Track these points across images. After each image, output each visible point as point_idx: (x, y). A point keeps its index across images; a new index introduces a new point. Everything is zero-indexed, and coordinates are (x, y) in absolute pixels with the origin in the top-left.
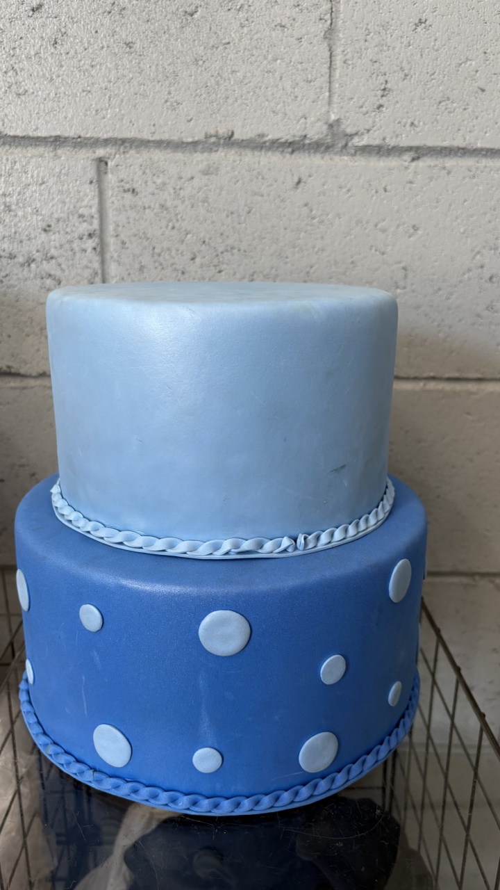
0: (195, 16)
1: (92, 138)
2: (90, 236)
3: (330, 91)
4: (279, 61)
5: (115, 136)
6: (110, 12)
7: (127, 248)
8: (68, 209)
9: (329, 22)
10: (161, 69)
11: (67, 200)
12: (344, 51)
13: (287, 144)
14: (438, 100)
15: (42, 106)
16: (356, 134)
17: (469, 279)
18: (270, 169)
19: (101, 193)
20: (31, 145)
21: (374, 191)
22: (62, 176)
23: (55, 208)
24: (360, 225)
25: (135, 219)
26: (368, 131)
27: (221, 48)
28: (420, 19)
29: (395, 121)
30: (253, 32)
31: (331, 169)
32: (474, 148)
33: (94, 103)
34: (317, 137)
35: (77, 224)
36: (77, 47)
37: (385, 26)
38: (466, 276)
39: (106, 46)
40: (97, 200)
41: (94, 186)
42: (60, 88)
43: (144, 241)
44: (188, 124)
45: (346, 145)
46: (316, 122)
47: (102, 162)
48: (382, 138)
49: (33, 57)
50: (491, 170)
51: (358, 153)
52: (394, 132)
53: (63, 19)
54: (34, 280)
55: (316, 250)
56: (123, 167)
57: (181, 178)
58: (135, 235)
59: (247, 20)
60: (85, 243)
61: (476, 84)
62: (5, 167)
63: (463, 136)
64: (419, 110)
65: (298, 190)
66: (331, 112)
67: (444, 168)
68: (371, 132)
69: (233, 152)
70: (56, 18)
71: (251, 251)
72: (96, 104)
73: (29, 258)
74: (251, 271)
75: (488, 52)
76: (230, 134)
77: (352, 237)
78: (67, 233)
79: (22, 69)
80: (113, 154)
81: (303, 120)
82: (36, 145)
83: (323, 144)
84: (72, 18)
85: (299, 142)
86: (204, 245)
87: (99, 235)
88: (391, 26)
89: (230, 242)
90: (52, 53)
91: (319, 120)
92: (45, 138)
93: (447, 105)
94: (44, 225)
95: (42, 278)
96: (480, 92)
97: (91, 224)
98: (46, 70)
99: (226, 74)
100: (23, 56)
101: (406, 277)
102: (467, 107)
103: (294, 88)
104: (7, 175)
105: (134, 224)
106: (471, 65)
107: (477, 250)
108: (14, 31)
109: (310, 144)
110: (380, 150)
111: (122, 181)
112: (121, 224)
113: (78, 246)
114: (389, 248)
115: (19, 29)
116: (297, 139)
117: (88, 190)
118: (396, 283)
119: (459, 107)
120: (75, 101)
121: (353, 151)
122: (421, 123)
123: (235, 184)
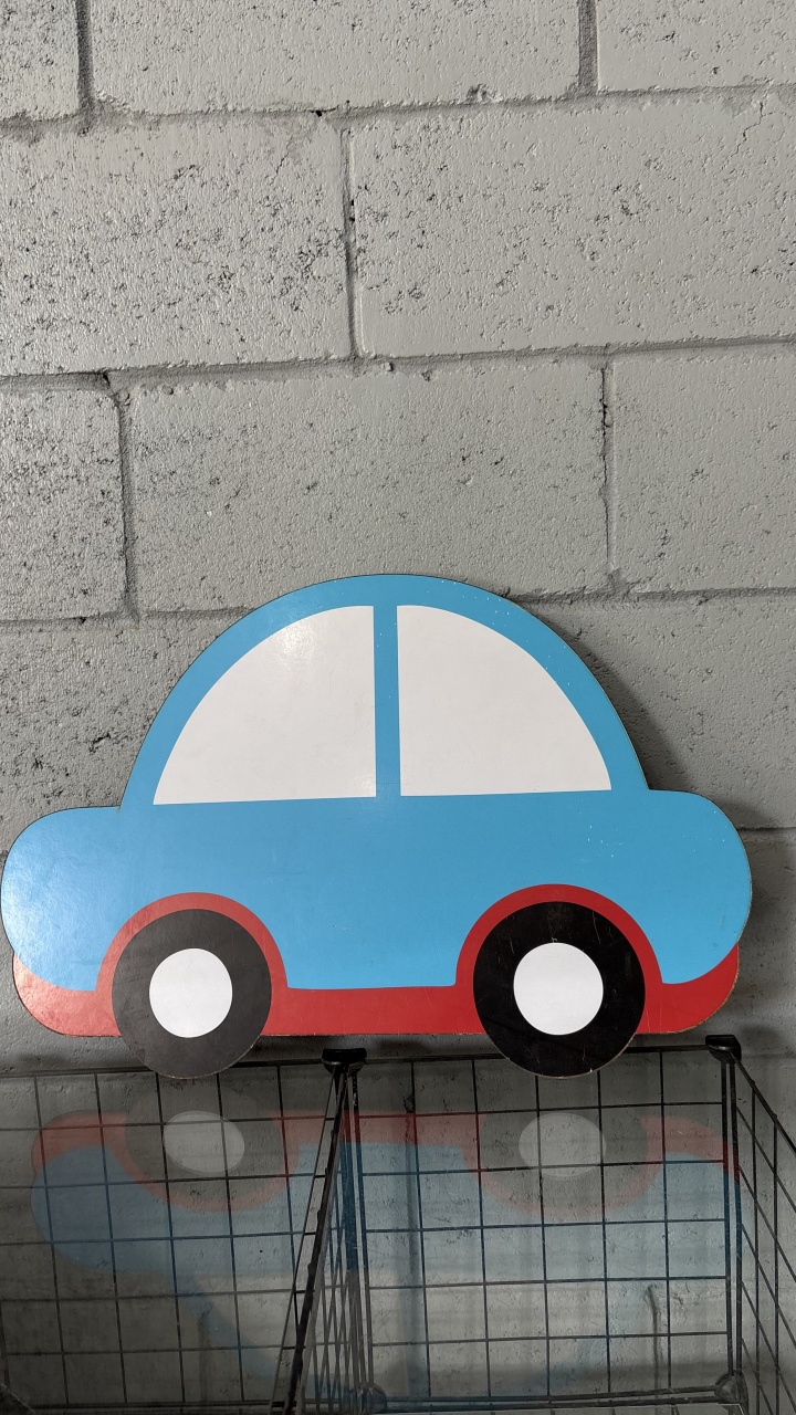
0: (468, 483)
3: (607, 544)
4: (553, 519)
6: (383, 487)
9: (603, 479)
10: (435, 535)
12: (619, 506)
13: (565, 597)
14: (722, 545)
16: (638, 582)
17: (773, 722)
21: (660, 637)
26: (651, 578)
27: (494, 511)
28: (697, 470)
29: (678, 567)
30: (526, 494)
31: (613, 617)
32: (765, 588)
36: (352, 520)
37: (661, 479)
38: (770, 717)
39: (380, 518)
45: (627, 593)
46: (594, 574)
48: (665, 584)
49: (308, 532)
50: (786, 608)
51: (640, 599)
52: (678, 578)
53: (338, 495)
59: (520, 484)
61: (761, 527)
63: (752, 577)
64: (702, 556)
66: (610, 563)
67: (735, 609)
68: (654, 579)
70: (331, 494)
75: (769, 495)
79: (298, 544)
81: (581, 573)
83: (603, 594)
84: (347, 494)
85: (578, 593)
88: (667, 478)
90: (327, 527)
91: (597, 571)
93: (731, 549)
96: (765, 534)
98: (321, 543)
99: (501, 535)
102: (753, 549)
103: (570, 544)
106: (753, 509)
108: (289, 509)
109: (589, 595)
110: (665, 596)
115: (294, 505)
116: (576, 591)
119: (745, 550)
121: (636, 598)
122: (706, 568)
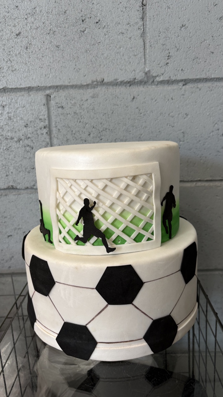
0: (85, 32)
1: (44, 86)
2: (45, 127)
3: (145, 59)
4: (122, 48)
5: (54, 85)
6: (49, 34)
7: (61, 132)
8: (35, 117)
9: (143, 30)
10: (71, 55)
11: (34, 113)
12: (150, 42)
13: (128, 83)
14: (193, 59)
15: (22, 75)
16: (157, 76)
17: (213, 135)
18: (120, 94)
19: (49, 109)
20: (19, 91)
21: (167, 100)
22: (32, 103)
23: (29, 117)
24: (162, 115)
25: (63, 119)
26: (163, 74)
27: (97, 45)
28: (183, 25)
29: (174, 69)
30: (110, 37)
31: (147, 92)
32: (211, 78)
33: (44, 72)
34: (140, 78)
35: (39, 123)
36: (36, 49)
37: (167, 29)
38: (211, 134)
39: (48, 48)
40: (47, 112)
41: (46, 106)
42: (30, 67)
43: (68, 128)
44: (84, 77)
45: (153, 81)
46: (139, 72)
47: (48, 96)
48: (169, 77)
49: (18, 55)
50: (219, 87)
51: (159, 84)
52: (174, 74)
53: (29, 38)
54: (22, 148)
55: (143, 127)
56: (58, 97)
57: (83, 100)
58: (64, 126)
59: (107, 32)
60: (43, 131)
61: (210, 50)
62: (8, 101)
63: (205, 73)
64: (184, 64)
65: (134, 102)
66: (146, 68)
67: (198, 88)
68: (164, 75)
69: (104, 87)
70: (27, 37)
71: (114, 130)
72: (45, 72)
73: (19, 138)
74: (115, 139)
75: (214, 36)
76: (102, 80)
77: (159, 120)
78: (35, 127)
79: (13, 60)
80: (53, 92)
81: (133, 72)
82: (21, 91)
83: (143, 81)
84: (33, 37)
85: (133, 81)
86: (94, 129)
87: (48, 127)
88: (170, 29)
89: (105, 126)
90: (26, 53)
91: (141, 71)
92: (24, 88)
93: (197, 60)
94: (25, 124)
95: (25, 147)
96: (211, 54)
97: (45, 122)
98: (24, 60)
99: (100, 55)
100: (14, 55)
101: (184, 136)
102: (206, 61)
103: (129, 59)
104: (9, 104)
105: (63, 121)
106: (207, 42)
107: (215, 122)
108: (9, 44)
109: (137, 82)
110: (169, 82)
111: (57, 103)
112: (58, 122)
113: (39, 132)
114: (176, 124)
115: (12, 43)
116: (132, 80)
117: (43, 108)
118: (180, 139)
119: (203, 61)
120: (36, 72)
121: (157, 83)
122: (186, 69)
123: (106, 101)
